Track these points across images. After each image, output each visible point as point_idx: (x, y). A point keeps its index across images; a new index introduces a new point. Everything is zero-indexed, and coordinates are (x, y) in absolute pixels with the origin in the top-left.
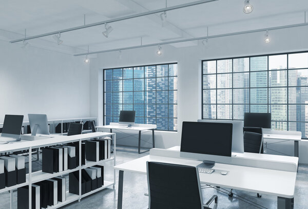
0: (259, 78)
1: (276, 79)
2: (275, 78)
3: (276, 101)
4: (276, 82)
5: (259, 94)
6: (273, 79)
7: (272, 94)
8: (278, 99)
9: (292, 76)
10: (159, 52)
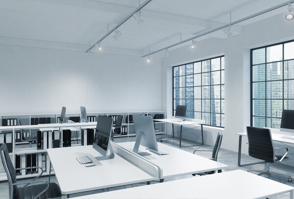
0: (260, 69)
1: (277, 71)
2: (275, 69)
3: (276, 91)
4: (277, 73)
5: (261, 85)
6: (274, 71)
7: (273, 85)
8: (278, 90)
9: (292, 68)
10: (193, 47)
